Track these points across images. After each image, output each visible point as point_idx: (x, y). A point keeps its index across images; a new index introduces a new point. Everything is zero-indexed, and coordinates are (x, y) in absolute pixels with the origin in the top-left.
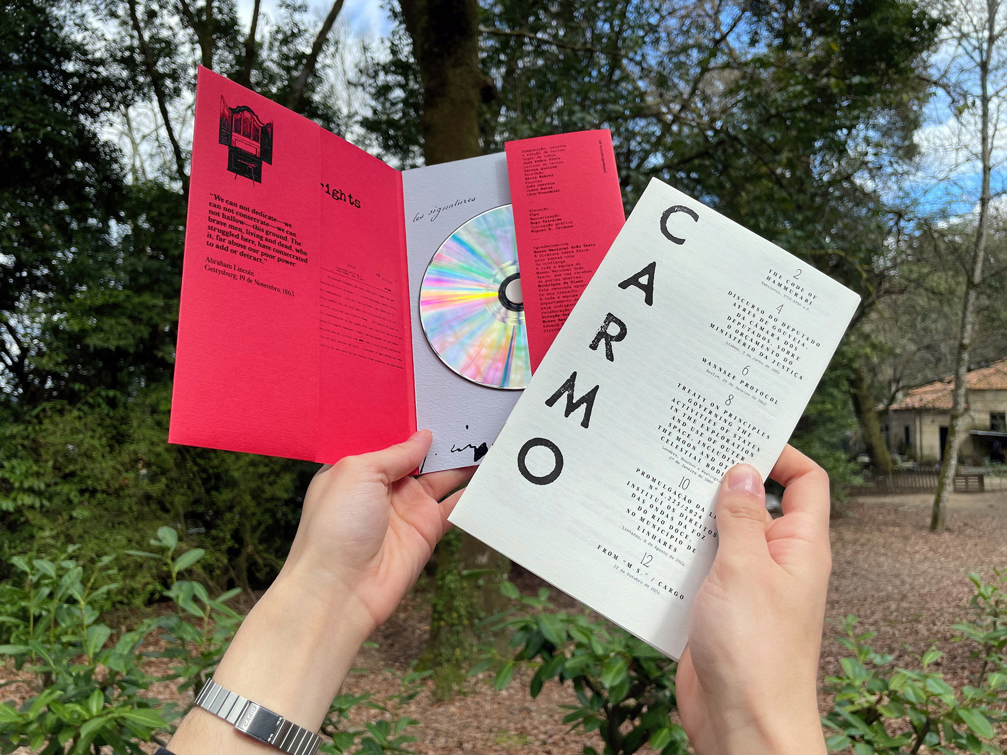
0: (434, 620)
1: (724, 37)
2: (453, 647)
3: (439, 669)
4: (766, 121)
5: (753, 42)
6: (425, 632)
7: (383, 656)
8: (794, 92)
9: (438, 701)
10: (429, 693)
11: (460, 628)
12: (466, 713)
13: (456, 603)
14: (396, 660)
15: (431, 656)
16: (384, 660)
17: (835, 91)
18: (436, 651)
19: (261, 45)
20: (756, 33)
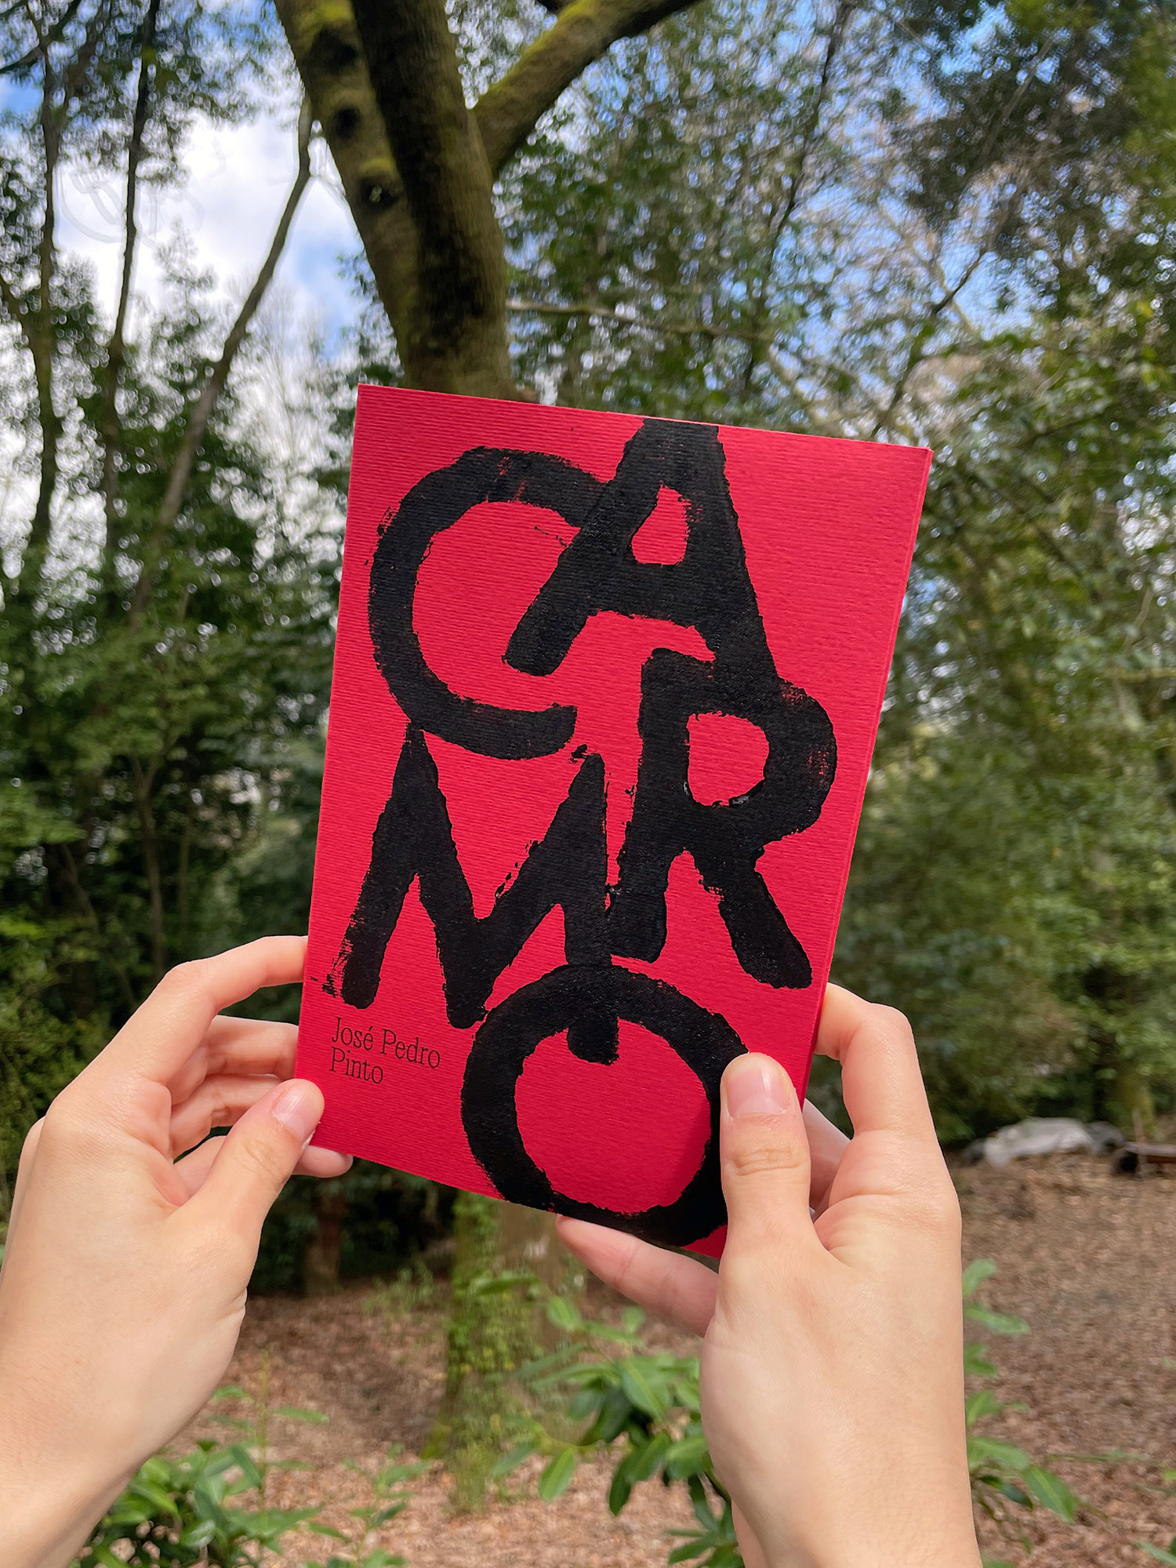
0: (451, 1362)
1: (949, 300)
2: (488, 1413)
3: (460, 1453)
4: (1029, 444)
5: (1003, 305)
6: (437, 1383)
7: (360, 1428)
8: (1077, 391)
9: (460, 1512)
10: (444, 1499)
11: (497, 1377)
12: (513, 1536)
13: (489, 1331)
14: (386, 1436)
15: (446, 1429)
16: (363, 1436)
17: (1152, 386)
18: (456, 1420)
19: (134, 350)
20: (1006, 290)
